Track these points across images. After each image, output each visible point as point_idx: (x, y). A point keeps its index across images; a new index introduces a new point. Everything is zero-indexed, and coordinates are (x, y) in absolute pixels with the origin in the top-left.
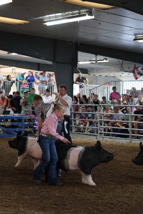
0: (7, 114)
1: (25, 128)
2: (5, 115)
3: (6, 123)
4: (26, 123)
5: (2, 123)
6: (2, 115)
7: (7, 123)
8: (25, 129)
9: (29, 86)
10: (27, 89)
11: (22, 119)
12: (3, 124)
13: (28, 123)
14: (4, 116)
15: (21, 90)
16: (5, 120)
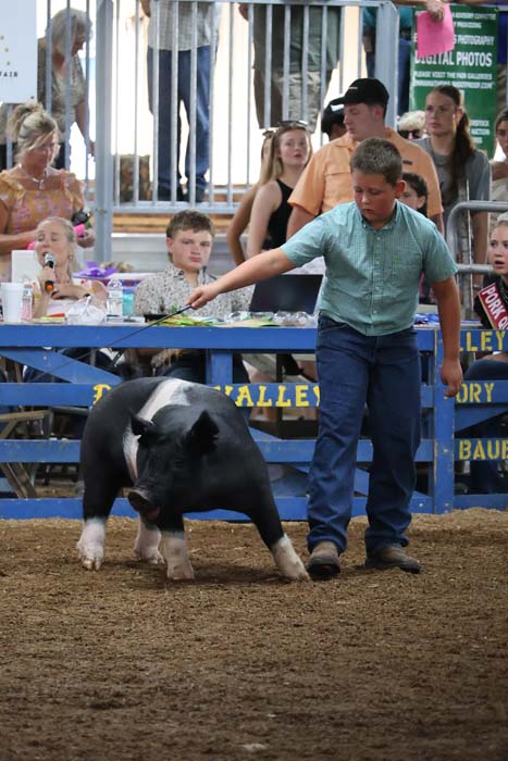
0: (293, 309)
1: (460, 435)
2: (278, 319)
3: (282, 389)
4: (472, 392)
5: (244, 389)
6: (246, 320)
7: (290, 395)
8: (466, 445)
9: (488, 40)
10: (468, 69)
11: (432, 353)
12: (255, 398)
13: (490, 387)
14: (270, 329)
15: (414, 83)
16: (272, 358)
